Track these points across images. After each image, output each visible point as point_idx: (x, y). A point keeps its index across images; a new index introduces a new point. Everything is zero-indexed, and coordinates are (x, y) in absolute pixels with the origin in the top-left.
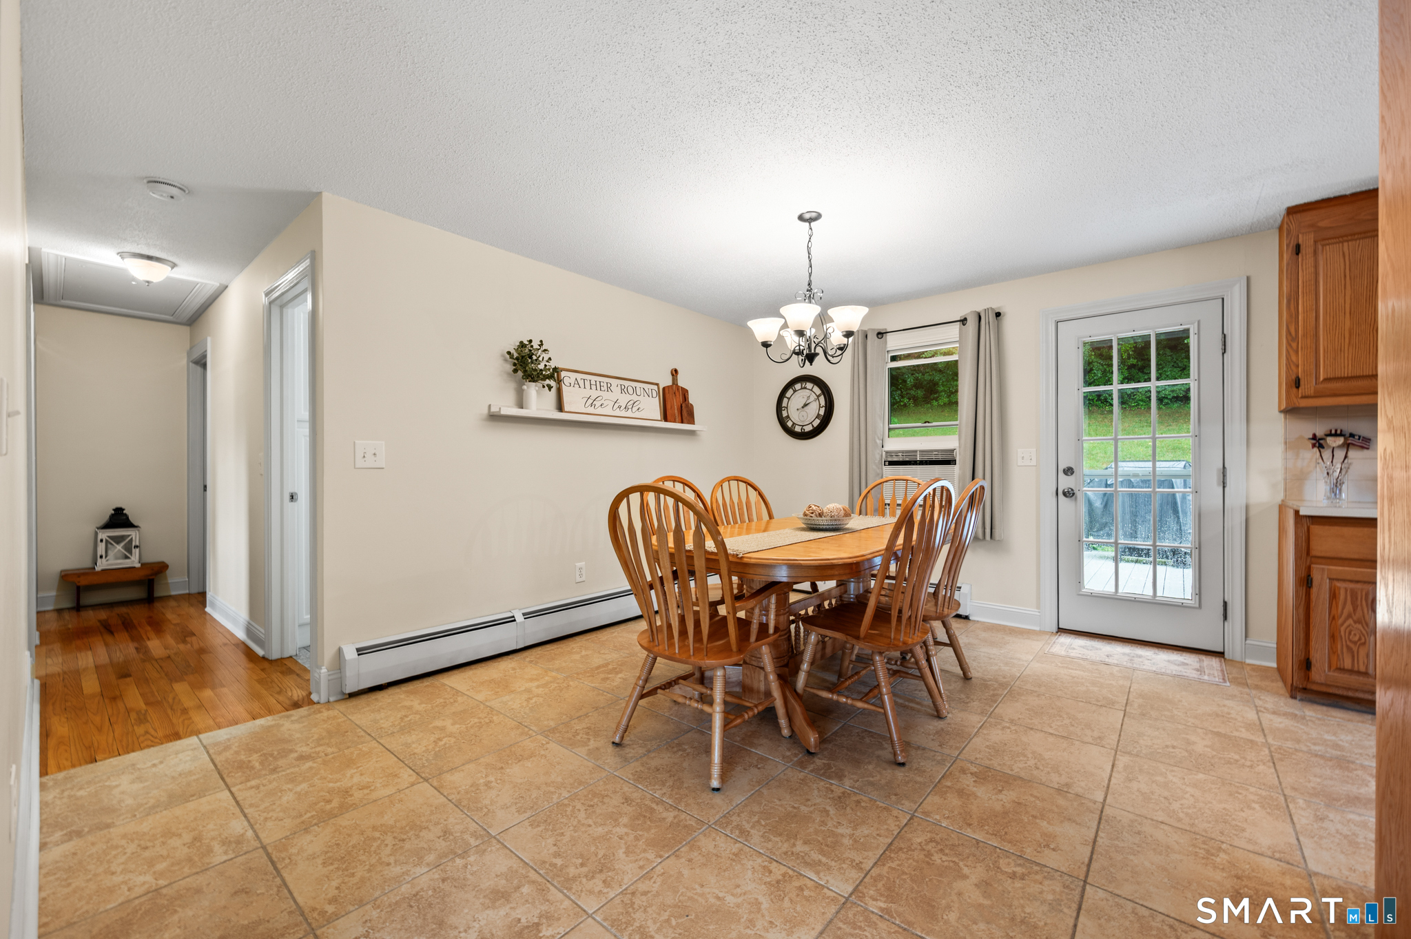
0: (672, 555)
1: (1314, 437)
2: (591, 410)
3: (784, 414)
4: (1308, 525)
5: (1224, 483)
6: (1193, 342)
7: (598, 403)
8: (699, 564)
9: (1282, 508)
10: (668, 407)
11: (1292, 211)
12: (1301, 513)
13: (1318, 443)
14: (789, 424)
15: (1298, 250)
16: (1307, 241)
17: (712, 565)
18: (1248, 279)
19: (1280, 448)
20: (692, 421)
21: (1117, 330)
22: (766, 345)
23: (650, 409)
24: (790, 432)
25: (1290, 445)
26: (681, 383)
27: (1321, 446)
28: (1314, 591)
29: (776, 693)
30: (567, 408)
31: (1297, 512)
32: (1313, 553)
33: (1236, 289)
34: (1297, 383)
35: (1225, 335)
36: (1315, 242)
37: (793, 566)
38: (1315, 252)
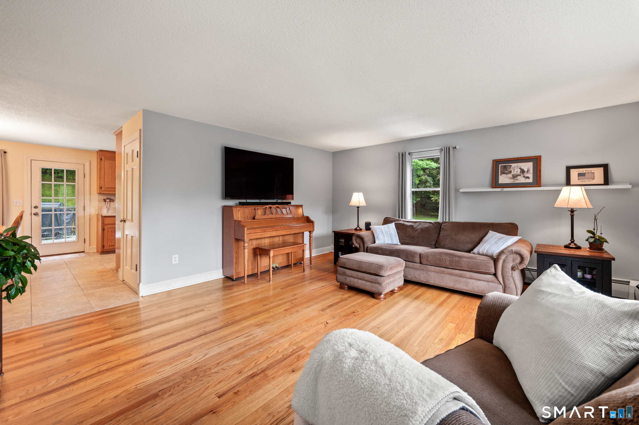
1: (104, 199)
4: (104, 217)
5: (84, 210)
6: (76, 173)
9: (98, 215)
11: (100, 151)
12: (103, 216)
13: (105, 200)
15: (101, 159)
16: (103, 158)
18: (90, 161)
19: (97, 201)
21: (53, 166)
25: (99, 201)
27: (105, 201)
28: (105, 231)
31: (102, 215)
32: (105, 223)
33: (87, 163)
34: (101, 188)
35: (85, 174)
36: (105, 159)
38: (105, 161)
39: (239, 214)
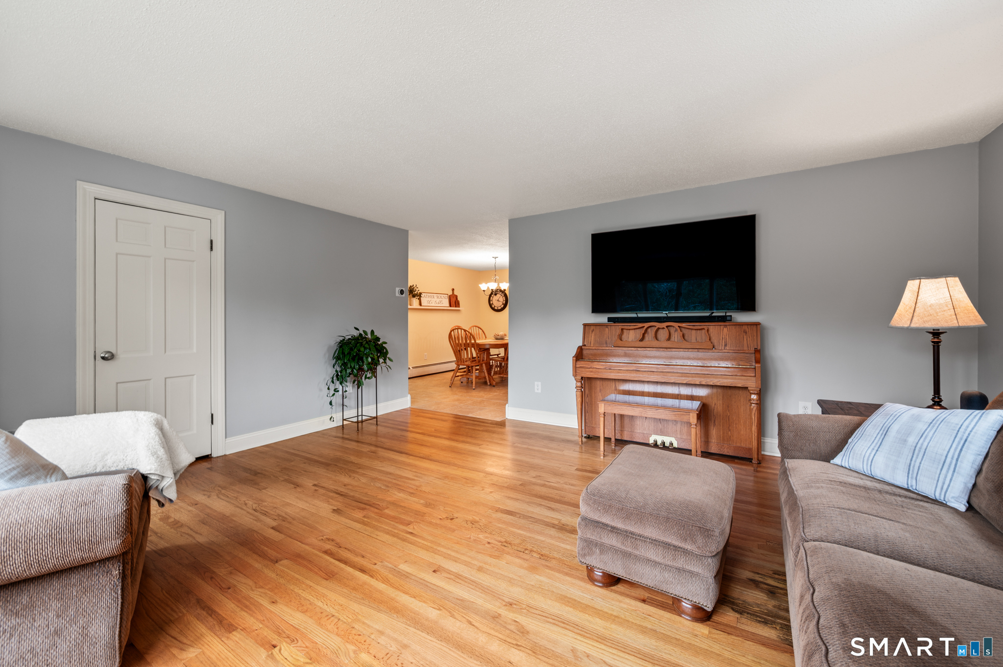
0: (464, 344)
2: (429, 305)
3: (491, 302)
7: (430, 302)
8: (470, 345)
10: (451, 302)
14: (493, 306)
17: (473, 345)
20: (459, 307)
22: (484, 291)
23: (446, 303)
24: (493, 309)
26: (455, 293)
29: (487, 377)
30: (422, 305)
37: (490, 345)
39: (593, 337)
